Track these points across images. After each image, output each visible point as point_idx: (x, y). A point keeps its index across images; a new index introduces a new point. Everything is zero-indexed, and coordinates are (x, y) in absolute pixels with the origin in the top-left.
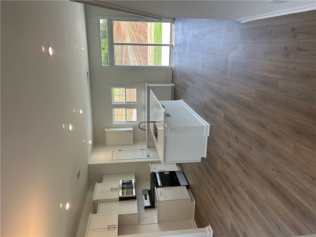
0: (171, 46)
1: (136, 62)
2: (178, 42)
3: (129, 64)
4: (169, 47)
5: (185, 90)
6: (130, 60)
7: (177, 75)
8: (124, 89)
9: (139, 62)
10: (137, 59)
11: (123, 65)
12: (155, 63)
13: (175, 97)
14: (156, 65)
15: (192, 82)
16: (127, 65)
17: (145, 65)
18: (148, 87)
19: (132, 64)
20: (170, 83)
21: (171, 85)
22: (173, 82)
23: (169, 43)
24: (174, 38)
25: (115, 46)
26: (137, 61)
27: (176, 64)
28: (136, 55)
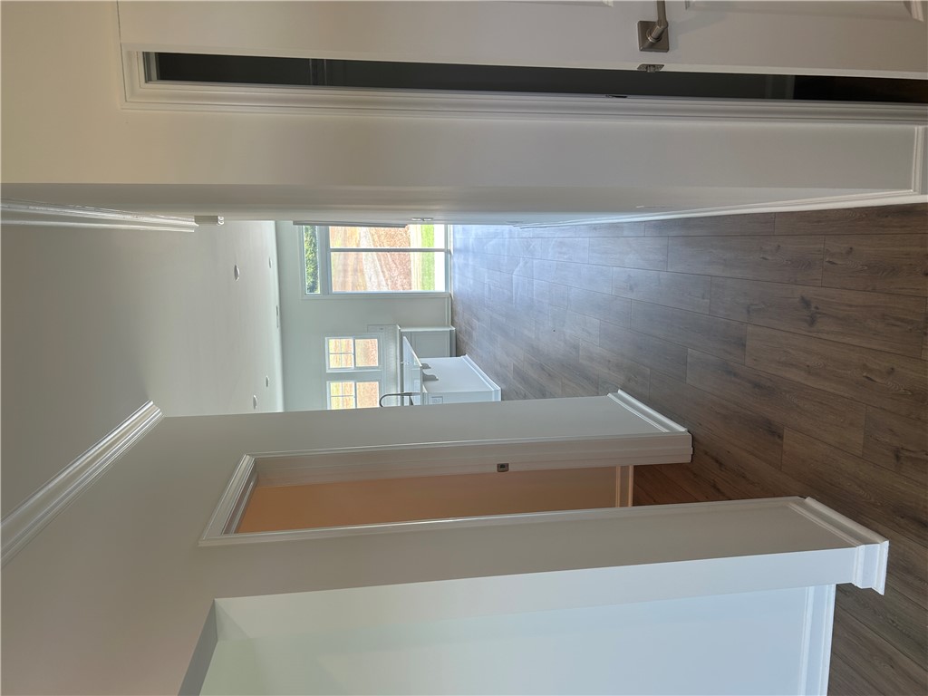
0: (447, 252)
1: (384, 283)
2: (458, 246)
3: (365, 289)
4: (443, 253)
5: (470, 336)
6: (367, 279)
7: (459, 308)
8: (351, 341)
9: (389, 283)
10: (384, 277)
11: (349, 290)
12: (423, 285)
13: (457, 350)
14: (427, 290)
15: (478, 320)
16: (361, 290)
17: (406, 291)
18: (402, 335)
19: (372, 288)
20: (449, 326)
21: (449, 329)
22: (452, 324)
23: (443, 247)
24: (452, 236)
25: (332, 254)
26: (387, 280)
27: (457, 287)
28: (381, 267)
